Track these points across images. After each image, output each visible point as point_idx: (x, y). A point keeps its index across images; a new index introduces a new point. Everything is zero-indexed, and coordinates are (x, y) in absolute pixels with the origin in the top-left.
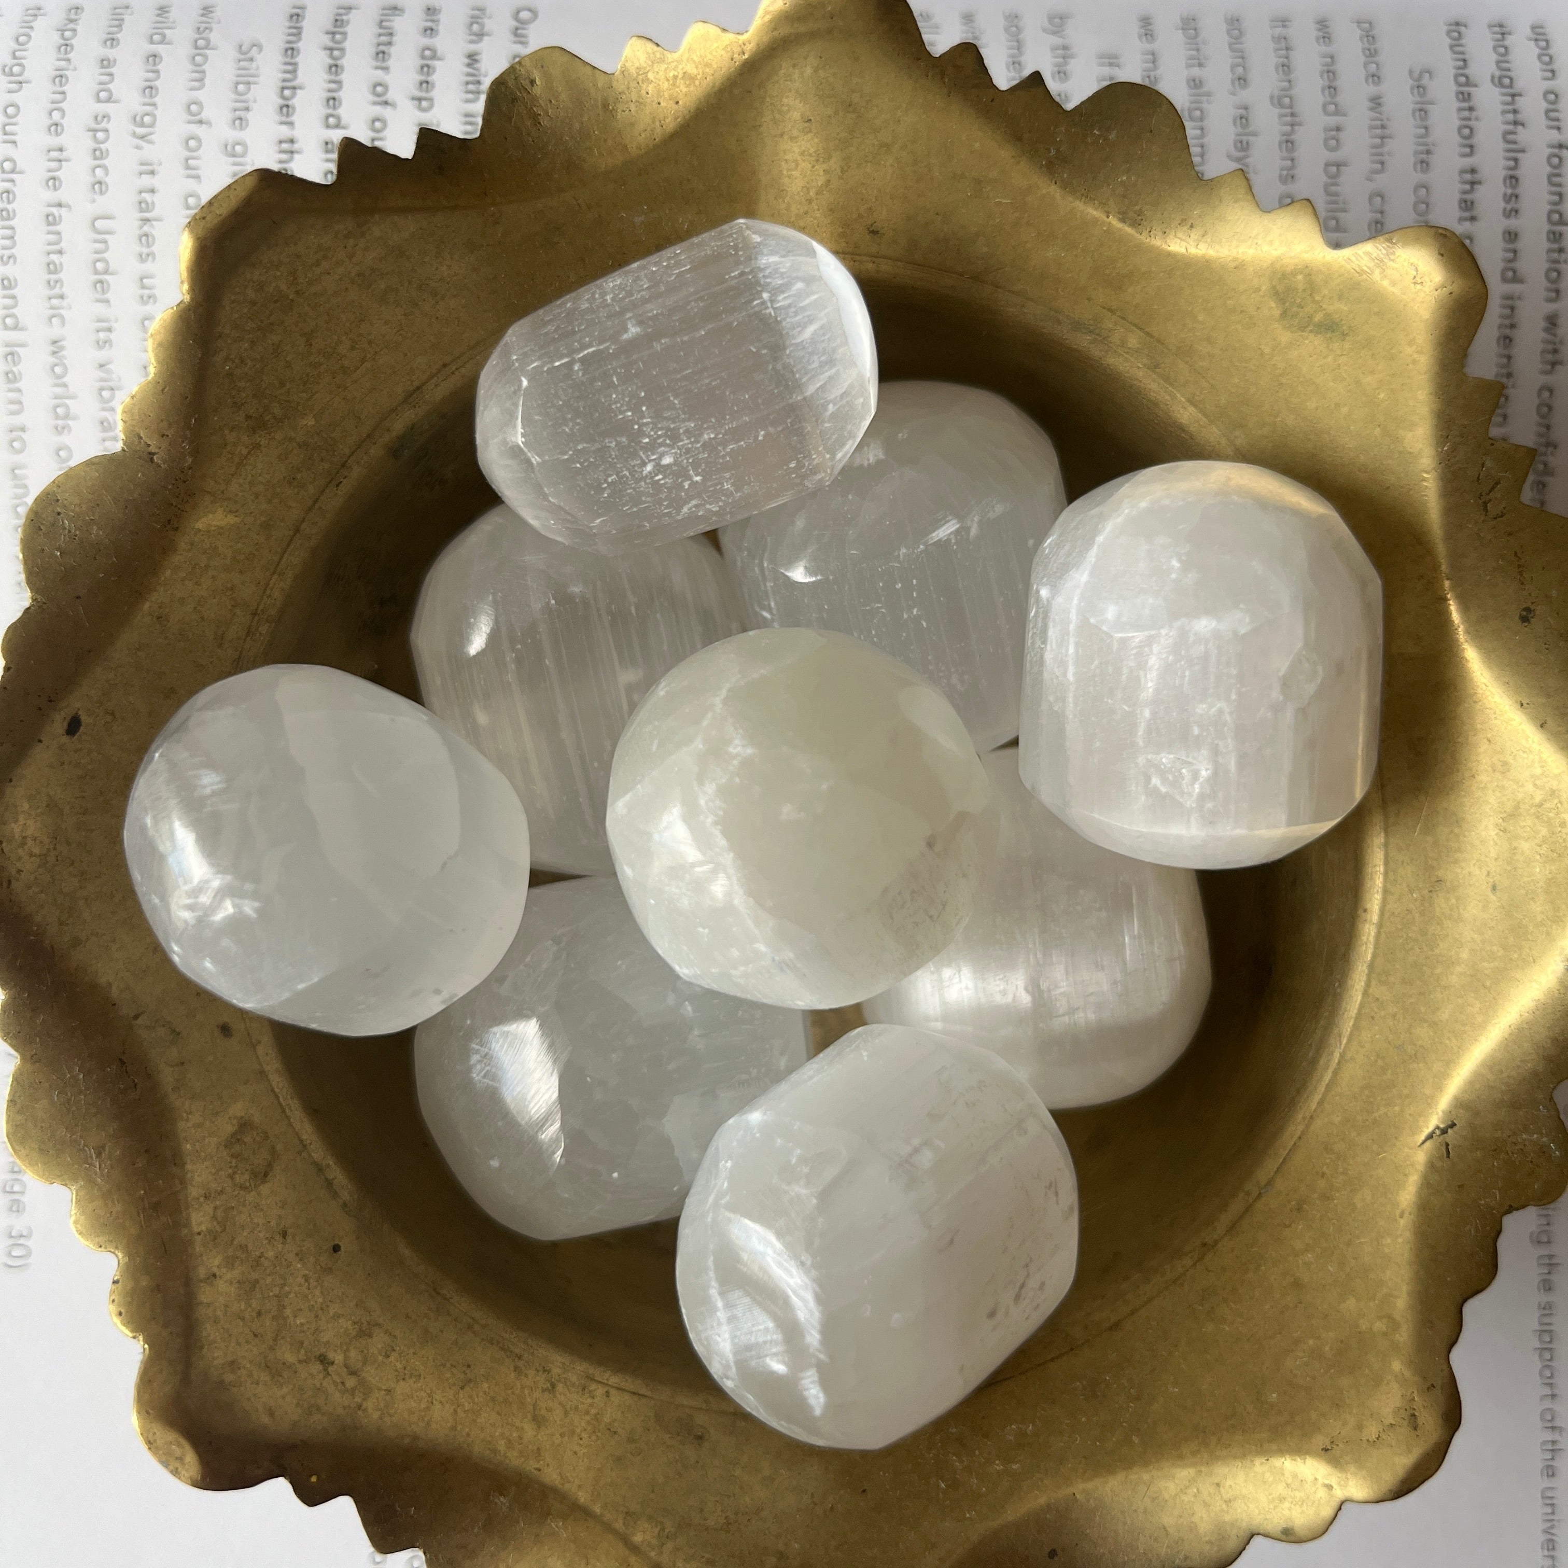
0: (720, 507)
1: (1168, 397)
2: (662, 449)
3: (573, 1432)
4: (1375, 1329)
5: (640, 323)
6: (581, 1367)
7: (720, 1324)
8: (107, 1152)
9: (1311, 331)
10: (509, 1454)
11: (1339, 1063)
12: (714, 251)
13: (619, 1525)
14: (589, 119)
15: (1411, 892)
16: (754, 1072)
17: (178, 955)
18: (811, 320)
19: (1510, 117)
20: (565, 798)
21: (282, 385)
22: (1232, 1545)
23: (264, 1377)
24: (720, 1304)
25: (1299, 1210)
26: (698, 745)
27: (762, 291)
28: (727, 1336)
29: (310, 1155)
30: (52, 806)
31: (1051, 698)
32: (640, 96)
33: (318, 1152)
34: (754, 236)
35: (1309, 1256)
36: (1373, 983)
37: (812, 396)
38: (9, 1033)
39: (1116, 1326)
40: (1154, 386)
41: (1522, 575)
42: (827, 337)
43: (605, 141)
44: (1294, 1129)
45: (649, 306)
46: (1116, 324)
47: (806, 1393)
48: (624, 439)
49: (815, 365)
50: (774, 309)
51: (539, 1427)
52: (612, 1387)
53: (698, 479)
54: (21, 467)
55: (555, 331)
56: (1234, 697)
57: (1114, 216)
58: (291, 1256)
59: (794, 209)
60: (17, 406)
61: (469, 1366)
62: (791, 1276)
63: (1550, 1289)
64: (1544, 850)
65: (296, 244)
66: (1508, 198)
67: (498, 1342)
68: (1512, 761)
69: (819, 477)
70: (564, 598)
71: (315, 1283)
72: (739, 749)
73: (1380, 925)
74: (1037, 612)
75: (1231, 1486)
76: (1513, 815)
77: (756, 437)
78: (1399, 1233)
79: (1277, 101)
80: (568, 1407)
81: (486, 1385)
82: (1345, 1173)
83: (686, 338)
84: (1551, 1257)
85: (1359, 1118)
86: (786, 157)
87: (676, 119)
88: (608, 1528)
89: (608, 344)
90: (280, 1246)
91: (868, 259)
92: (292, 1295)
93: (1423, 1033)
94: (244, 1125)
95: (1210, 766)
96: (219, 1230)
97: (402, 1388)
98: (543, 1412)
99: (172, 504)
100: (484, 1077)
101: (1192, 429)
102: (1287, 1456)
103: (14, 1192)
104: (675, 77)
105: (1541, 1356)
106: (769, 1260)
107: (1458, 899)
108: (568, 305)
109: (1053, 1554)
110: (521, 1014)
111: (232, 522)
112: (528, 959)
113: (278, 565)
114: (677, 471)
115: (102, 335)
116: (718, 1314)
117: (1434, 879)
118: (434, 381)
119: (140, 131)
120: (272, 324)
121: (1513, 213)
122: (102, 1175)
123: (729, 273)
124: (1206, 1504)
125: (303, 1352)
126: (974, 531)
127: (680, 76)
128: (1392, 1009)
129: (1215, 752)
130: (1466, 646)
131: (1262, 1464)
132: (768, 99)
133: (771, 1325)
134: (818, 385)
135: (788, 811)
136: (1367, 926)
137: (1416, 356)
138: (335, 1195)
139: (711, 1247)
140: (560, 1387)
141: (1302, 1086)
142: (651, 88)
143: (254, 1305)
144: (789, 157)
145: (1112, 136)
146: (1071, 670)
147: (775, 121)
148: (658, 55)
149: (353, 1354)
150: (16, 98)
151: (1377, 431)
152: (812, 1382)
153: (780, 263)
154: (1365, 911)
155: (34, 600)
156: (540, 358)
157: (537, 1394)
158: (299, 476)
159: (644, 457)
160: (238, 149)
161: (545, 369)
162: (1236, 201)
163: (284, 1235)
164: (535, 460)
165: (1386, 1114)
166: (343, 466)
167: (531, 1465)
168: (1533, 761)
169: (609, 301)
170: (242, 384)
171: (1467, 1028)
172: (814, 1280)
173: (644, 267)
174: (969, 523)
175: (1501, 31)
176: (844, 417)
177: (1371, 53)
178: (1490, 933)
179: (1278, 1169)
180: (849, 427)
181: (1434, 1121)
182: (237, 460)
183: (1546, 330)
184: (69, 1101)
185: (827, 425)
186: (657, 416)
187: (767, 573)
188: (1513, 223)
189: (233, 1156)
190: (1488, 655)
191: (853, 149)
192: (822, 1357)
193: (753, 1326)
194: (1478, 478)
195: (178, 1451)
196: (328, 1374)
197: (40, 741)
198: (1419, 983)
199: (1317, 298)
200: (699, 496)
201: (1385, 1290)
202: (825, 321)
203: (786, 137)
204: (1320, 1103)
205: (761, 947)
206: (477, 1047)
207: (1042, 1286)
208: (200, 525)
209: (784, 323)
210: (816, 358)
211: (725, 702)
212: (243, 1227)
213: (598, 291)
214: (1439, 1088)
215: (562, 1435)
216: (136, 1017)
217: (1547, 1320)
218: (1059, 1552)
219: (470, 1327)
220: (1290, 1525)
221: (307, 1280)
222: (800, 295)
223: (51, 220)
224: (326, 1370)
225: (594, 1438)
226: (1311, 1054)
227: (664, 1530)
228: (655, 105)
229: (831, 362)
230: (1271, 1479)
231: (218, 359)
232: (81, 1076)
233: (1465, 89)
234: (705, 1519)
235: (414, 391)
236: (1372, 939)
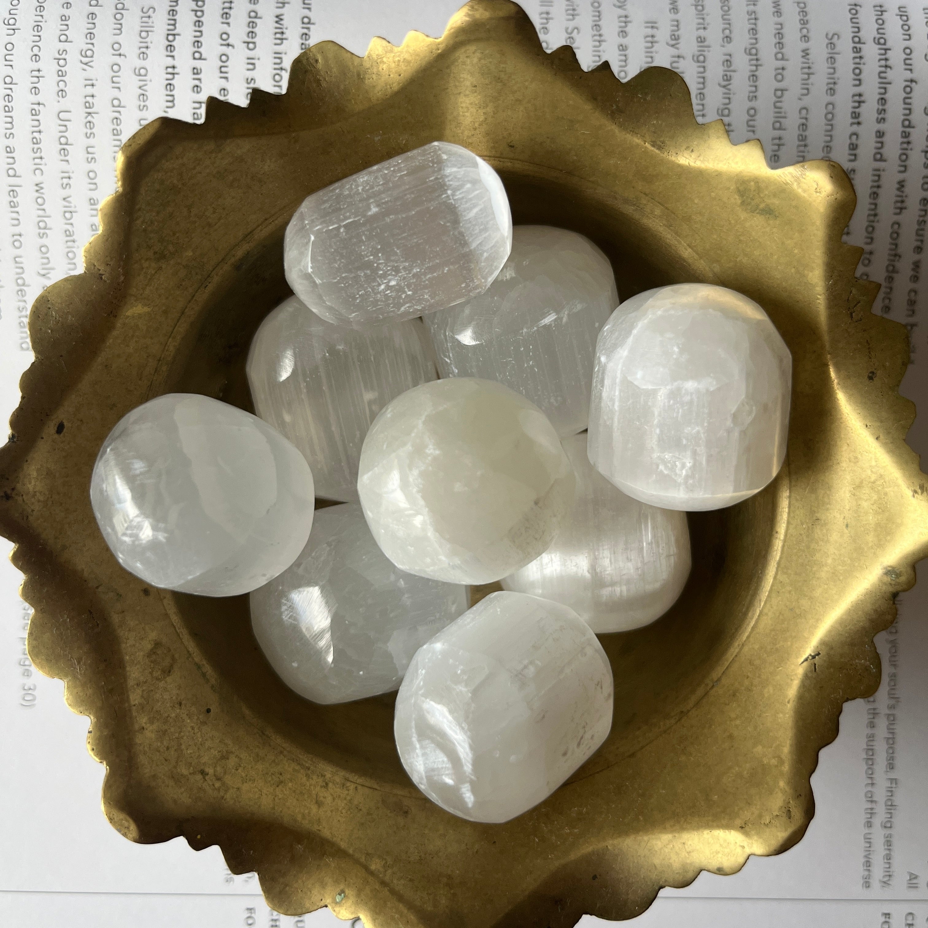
0: (422, 307)
1: (677, 243)
2: (390, 277)
3: (338, 809)
4: (771, 764)
5: (378, 206)
6: (342, 773)
7: (417, 756)
8: (83, 661)
9: (757, 213)
10: (303, 822)
11: (759, 616)
12: (421, 163)
13: (363, 860)
14: (349, 83)
15: (802, 524)
16: (438, 615)
17: (122, 559)
18: (475, 206)
19: (883, 63)
20: (333, 463)
21: (174, 234)
22: (690, 875)
23: (171, 783)
24: (418, 746)
25: (734, 695)
26: (409, 447)
27: (447, 190)
28: (421, 762)
29: (193, 659)
30: (49, 474)
31: (606, 418)
32: (378, 71)
33: (198, 657)
34: (443, 155)
35: (738, 722)
36: (779, 573)
37: (475, 249)
38: (28, 597)
39: (633, 755)
40: (669, 236)
41: (870, 353)
42: (484, 215)
43: (358, 96)
44: (733, 650)
45: (383, 196)
46: (648, 201)
47: (464, 795)
48: (368, 272)
49: (476, 232)
50: (454, 200)
51: (319, 807)
52: (358, 784)
53: (410, 293)
54: (20, 257)
55: (330, 207)
56: (706, 424)
57: (648, 143)
58: (184, 716)
59: (466, 133)
60: (17, 222)
61: (281, 774)
62: (457, 734)
63: (873, 727)
64: (875, 507)
65: (182, 158)
66: (880, 112)
67: (297, 760)
68: (860, 457)
69: (478, 291)
70: (333, 351)
71: (198, 730)
72: (431, 451)
73: (785, 541)
74: (598, 369)
75: (691, 845)
76: (859, 486)
77: (443, 271)
78: (787, 711)
79: (748, 52)
80: (335, 796)
81: (290, 784)
82: (759, 677)
83: (404, 216)
84: (874, 709)
85: (769, 647)
86: (462, 105)
87: (399, 84)
88: (357, 862)
89: (359, 217)
90: (178, 711)
91: (508, 160)
92: (185, 738)
93: (805, 603)
94: (157, 644)
95: (691, 461)
96: (145, 703)
97: (245, 787)
98: (322, 799)
99: (113, 302)
100: (289, 618)
101: (690, 261)
102: (721, 830)
103: (25, 665)
104: (399, 61)
105: (867, 763)
106: (445, 726)
107: (827, 531)
108: (337, 191)
109: (595, 877)
110: (310, 583)
111: (147, 311)
112: (313, 554)
113: (172, 333)
114: (399, 289)
115: (65, 181)
116: (417, 751)
117: (814, 518)
118: (260, 228)
119: (85, 60)
120: (169, 202)
121: (882, 121)
122: (81, 674)
123: (429, 178)
124: (677, 854)
125: (192, 768)
126: (564, 320)
127: (402, 60)
128: (789, 588)
129: (695, 453)
130: (838, 391)
131: (708, 833)
132: (452, 75)
133: (445, 759)
134: (478, 242)
135: (458, 487)
136: (777, 541)
137: (816, 232)
138: (208, 681)
139: (414, 716)
140: (330, 785)
141: (739, 627)
142: (385, 66)
143: (165, 743)
144: (464, 105)
145: (649, 98)
146: (617, 404)
147: (456, 87)
148: (389, 48)
149: (218, 769)
150: (13, 39)
151: (793, 270)
152: (468, 790)
153: (457, 172)
154: (777, 532)
155: (37, 358)
156: (321, 224)
157: (318, 788)
158: (184, 283)
159: (380, 282)
160: (143, 72)
161: (324, 230)
162: (718, 138)
163: (180, 704)
164: (318, 281)
165: (783, 646)
166: (209, 276)
167: (315, 828)
168: (871, 458)
169: (360, 191)
170: (152, 235)
171: (829, 602)
172: (469, 737)
173: (379, 170)
174: (562, 315)
175: (881, 10)
176: (492, 259)
177: (804, 23)
178: (843, 550)
179: (724, 672)
180: (495, 264)
181: (809, 651)
182: (149, 277)
183: (898, 189)
184: (61, 633)
185: (483, 264)
186: (388, 260)
187: (448, 338)
188: (881, 127)
189: (152, 662)
190: (850, 397)
191: (500, 102)
192: (473, 777)
193: (436, 759)
194: (848, 299)
195: (126, 824)
196: (205, 780)
197: (42, 438)
198: (804, 574)
199: (762, 196)
200: (410, 302)
201: (778, 742)
202: (483, 206)
203: (462, 95)
204: (748, 637)
205: (443, 558)
206: (285, 602)
207: (592, 737)
208: (129, 313)
209: (460, 209)
210: (477, 227)
211: (424, 423)
212: (158, 701)
213: (354, 184)
214: (812, 634)
215: (332, 811)
216: (97, 587)
217: (871, 743)
218: (598, 876)
219: (281, 752)
220: (721, 866)
221: (193, 728)
222: (468, 192)
223: (34, 113)
224: (204, 778)
225: (349, 813)
226: (744, 609)
227: (386, 863)
228: (387, 76)
229: (486, 229)
230: (712, 842)
231: (139, 222)
232: (68, 620)
233: (858, 46)
234: (409, 857)
235: (249, 234)
236: (780, 549)
